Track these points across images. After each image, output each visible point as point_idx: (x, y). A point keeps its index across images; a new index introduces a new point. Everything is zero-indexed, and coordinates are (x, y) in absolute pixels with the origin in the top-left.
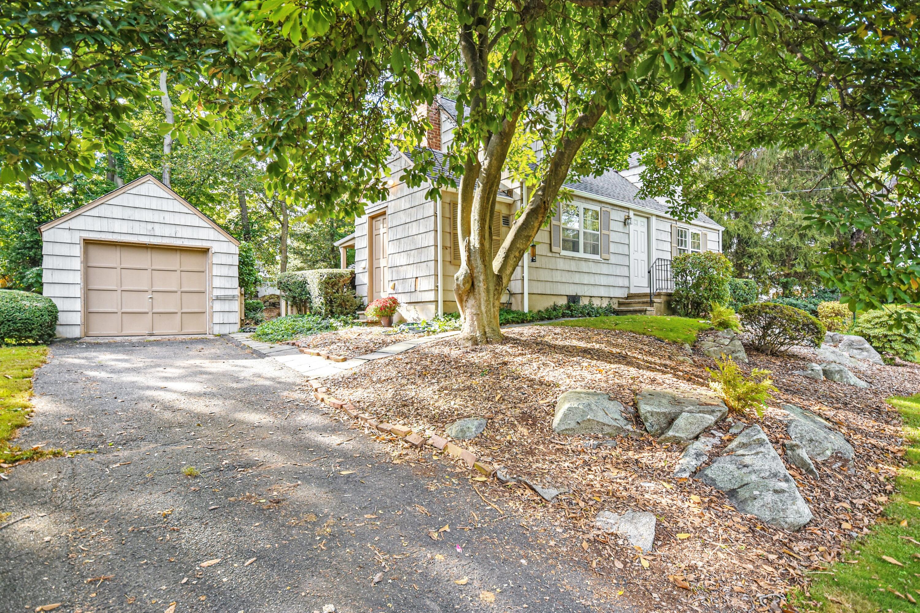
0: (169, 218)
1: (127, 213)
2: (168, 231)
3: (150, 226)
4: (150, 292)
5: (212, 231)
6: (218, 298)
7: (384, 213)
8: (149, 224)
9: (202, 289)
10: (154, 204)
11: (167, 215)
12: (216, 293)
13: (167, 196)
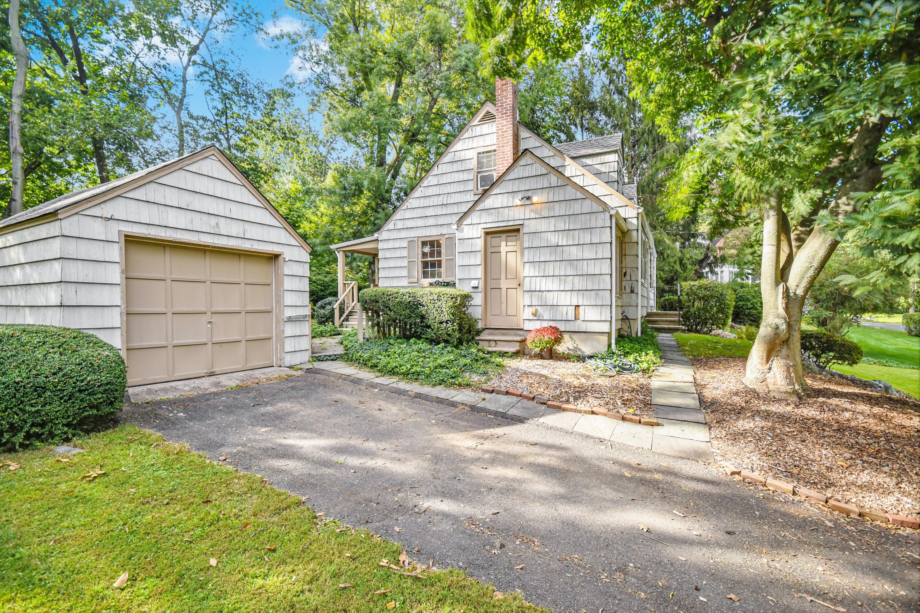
0: (237, 211)
1: (185, 200)
2: (235, 229)
3: (213, 220)
4: (209, 314)
5: (283, 232)
6: (290, 320)
7: (518, 230)
8: (213, 218)
9: (268, 308)
10: (220, 189)
11: (233, 206)
12: (289, 313)
13: (234, 180)
